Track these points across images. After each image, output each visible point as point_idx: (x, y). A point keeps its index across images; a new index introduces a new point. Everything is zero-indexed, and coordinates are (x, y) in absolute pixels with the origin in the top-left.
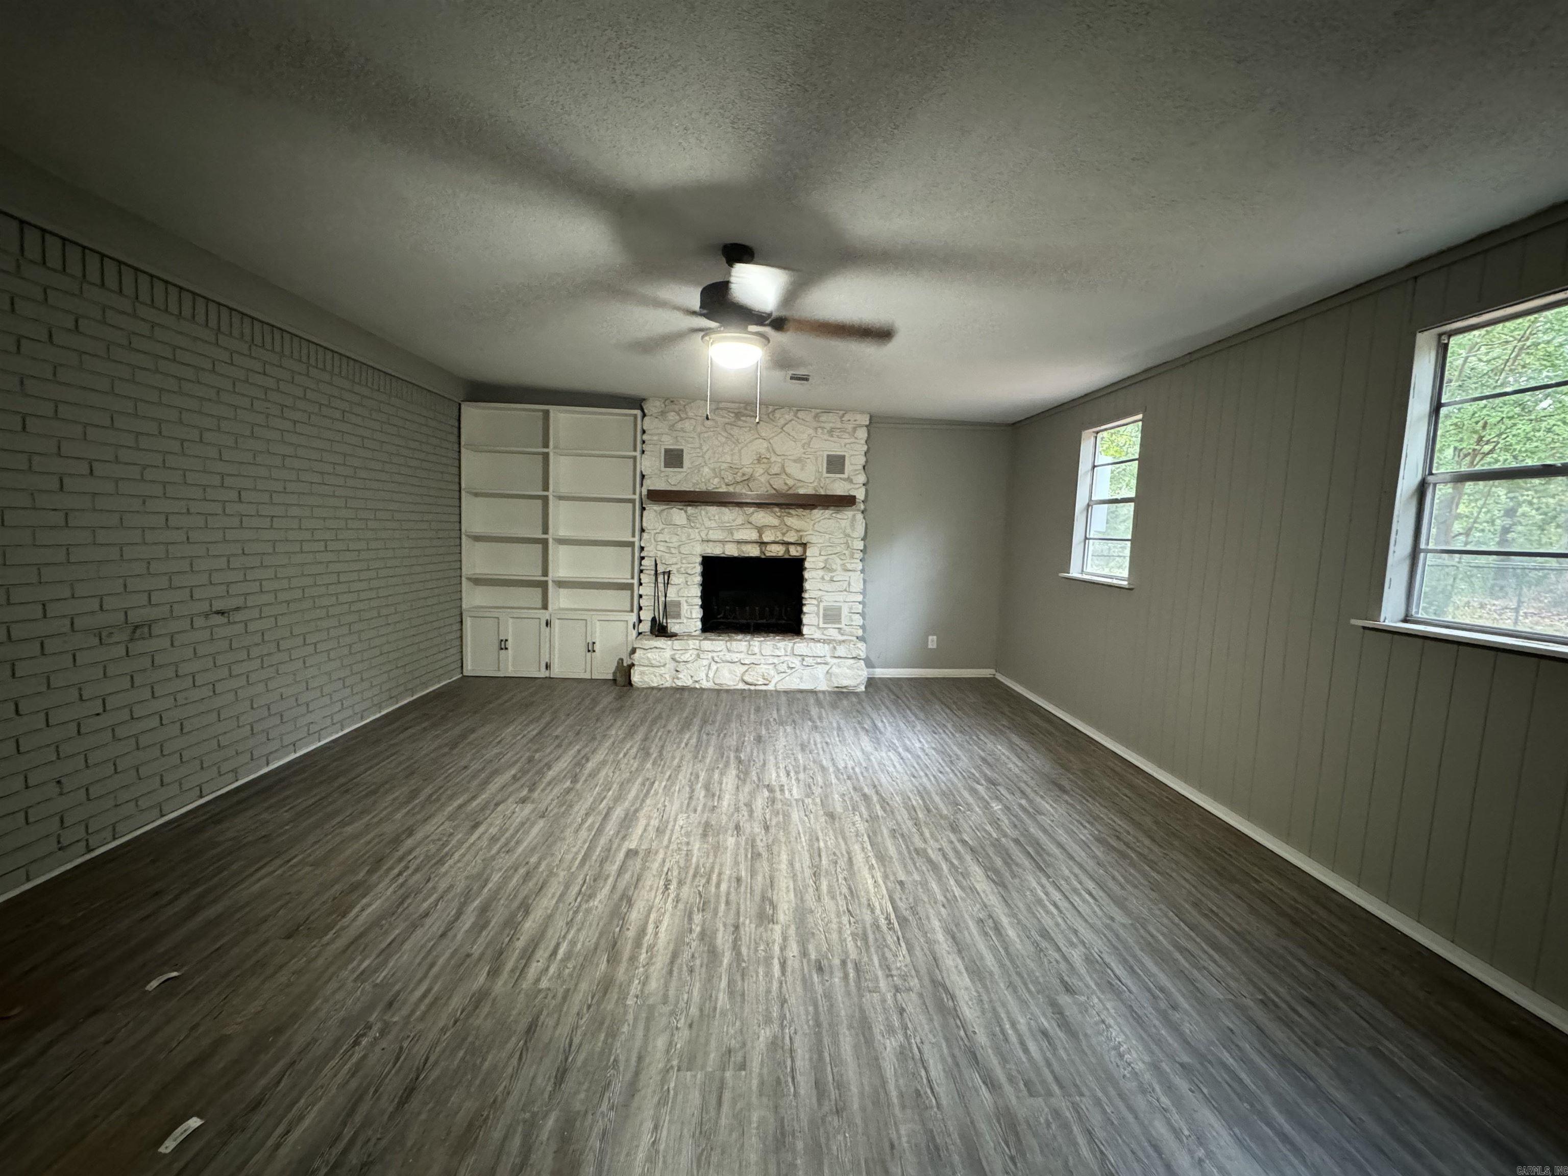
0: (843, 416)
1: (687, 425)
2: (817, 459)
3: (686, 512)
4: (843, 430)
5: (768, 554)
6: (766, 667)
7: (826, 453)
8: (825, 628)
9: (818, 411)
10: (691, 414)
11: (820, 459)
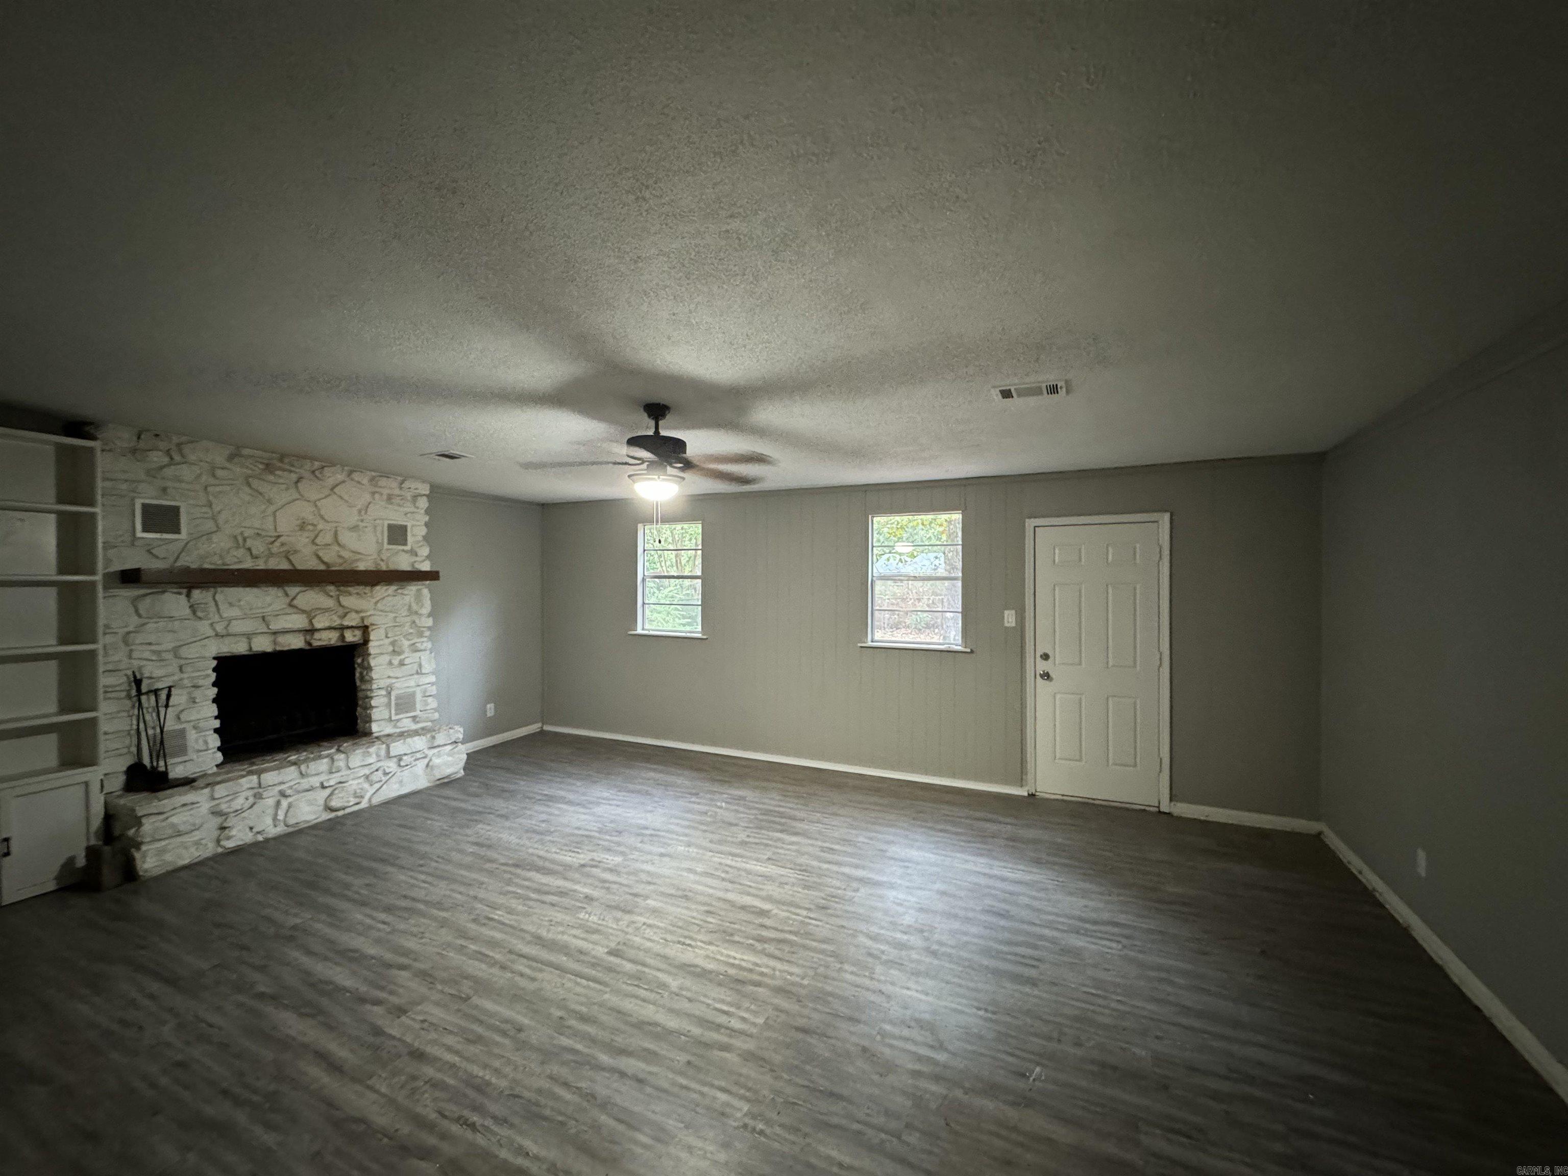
0: (402, 482)
1: (186, 472)
2: (375, 527)
3: (188, 596)
4: (403, 498)
5: (316, 644)
6: (356, 782)
7: (386, 523)
8: (398, 720)
9: (374, 474)
10: (192, 458)
11: (379, 529)
